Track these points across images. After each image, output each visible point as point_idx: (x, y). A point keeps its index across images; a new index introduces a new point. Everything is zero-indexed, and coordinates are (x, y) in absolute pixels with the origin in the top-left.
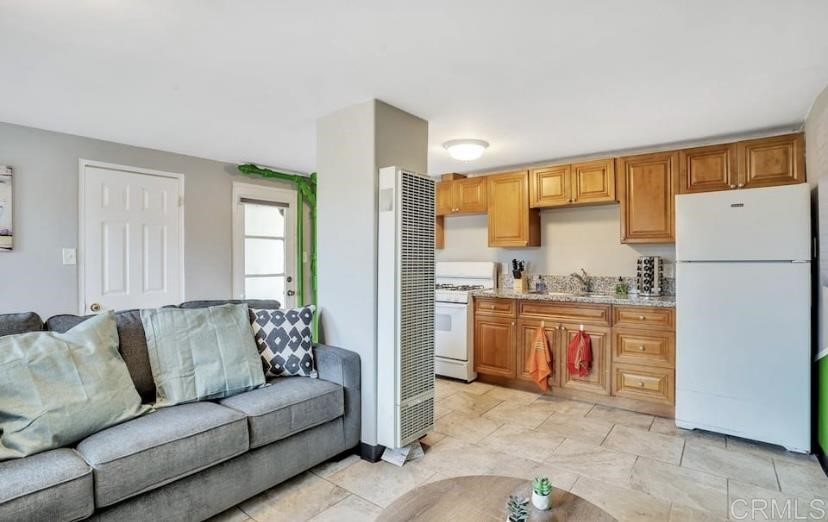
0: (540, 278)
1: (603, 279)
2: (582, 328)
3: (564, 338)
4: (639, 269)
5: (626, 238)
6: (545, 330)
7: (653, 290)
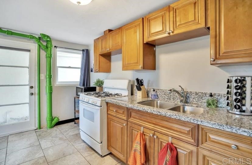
0: (154, 90)
1: (197, 94)
2: (170, 140)
3: (156, 145)
4: (228, 87)
5: (216, 58)
6: (143, 134)
7: (244, 108)
